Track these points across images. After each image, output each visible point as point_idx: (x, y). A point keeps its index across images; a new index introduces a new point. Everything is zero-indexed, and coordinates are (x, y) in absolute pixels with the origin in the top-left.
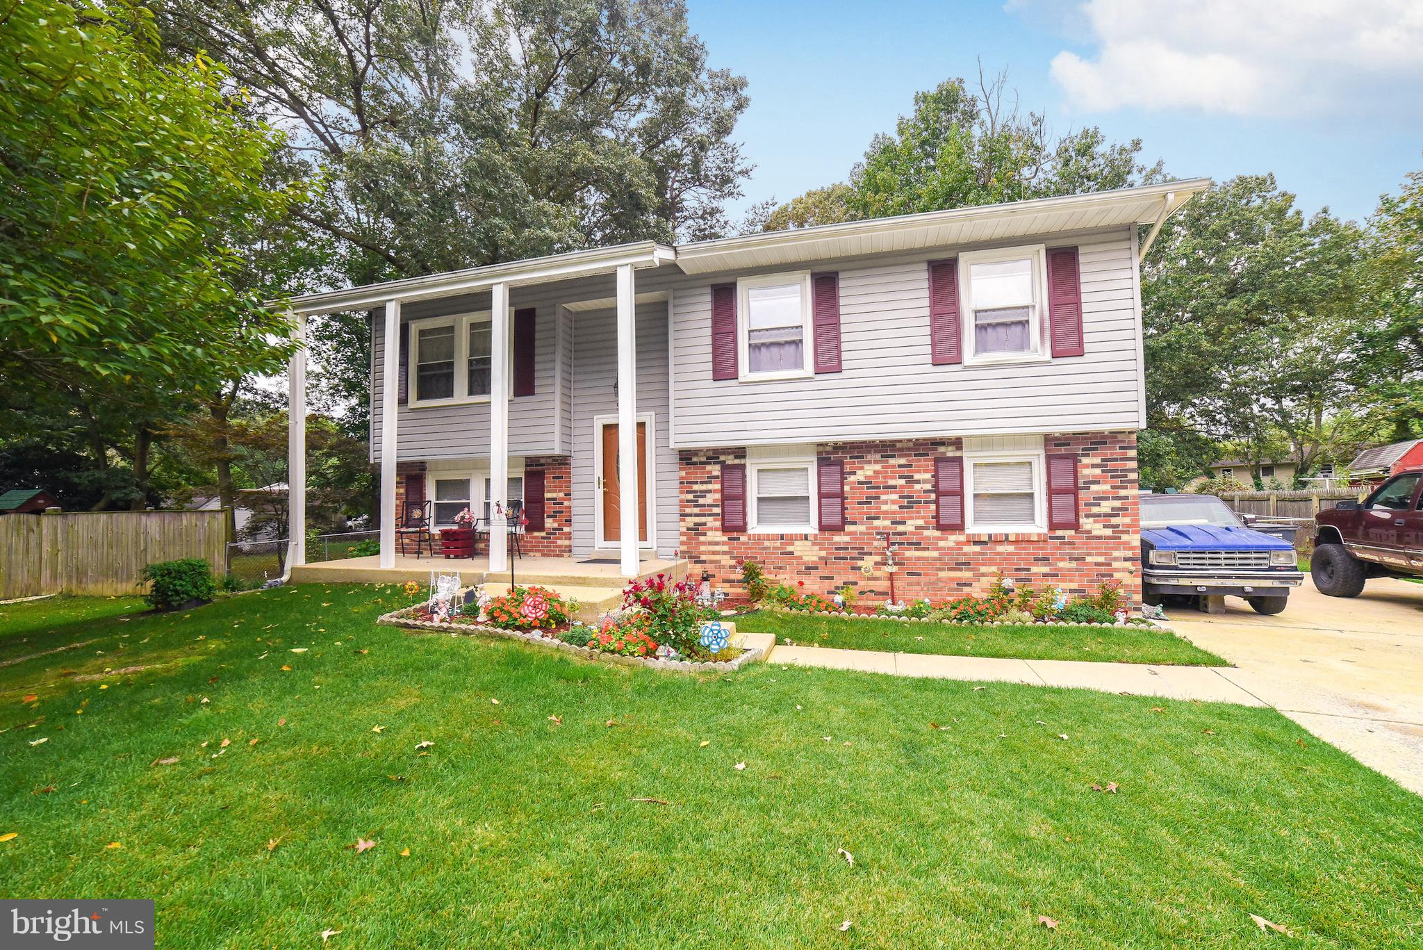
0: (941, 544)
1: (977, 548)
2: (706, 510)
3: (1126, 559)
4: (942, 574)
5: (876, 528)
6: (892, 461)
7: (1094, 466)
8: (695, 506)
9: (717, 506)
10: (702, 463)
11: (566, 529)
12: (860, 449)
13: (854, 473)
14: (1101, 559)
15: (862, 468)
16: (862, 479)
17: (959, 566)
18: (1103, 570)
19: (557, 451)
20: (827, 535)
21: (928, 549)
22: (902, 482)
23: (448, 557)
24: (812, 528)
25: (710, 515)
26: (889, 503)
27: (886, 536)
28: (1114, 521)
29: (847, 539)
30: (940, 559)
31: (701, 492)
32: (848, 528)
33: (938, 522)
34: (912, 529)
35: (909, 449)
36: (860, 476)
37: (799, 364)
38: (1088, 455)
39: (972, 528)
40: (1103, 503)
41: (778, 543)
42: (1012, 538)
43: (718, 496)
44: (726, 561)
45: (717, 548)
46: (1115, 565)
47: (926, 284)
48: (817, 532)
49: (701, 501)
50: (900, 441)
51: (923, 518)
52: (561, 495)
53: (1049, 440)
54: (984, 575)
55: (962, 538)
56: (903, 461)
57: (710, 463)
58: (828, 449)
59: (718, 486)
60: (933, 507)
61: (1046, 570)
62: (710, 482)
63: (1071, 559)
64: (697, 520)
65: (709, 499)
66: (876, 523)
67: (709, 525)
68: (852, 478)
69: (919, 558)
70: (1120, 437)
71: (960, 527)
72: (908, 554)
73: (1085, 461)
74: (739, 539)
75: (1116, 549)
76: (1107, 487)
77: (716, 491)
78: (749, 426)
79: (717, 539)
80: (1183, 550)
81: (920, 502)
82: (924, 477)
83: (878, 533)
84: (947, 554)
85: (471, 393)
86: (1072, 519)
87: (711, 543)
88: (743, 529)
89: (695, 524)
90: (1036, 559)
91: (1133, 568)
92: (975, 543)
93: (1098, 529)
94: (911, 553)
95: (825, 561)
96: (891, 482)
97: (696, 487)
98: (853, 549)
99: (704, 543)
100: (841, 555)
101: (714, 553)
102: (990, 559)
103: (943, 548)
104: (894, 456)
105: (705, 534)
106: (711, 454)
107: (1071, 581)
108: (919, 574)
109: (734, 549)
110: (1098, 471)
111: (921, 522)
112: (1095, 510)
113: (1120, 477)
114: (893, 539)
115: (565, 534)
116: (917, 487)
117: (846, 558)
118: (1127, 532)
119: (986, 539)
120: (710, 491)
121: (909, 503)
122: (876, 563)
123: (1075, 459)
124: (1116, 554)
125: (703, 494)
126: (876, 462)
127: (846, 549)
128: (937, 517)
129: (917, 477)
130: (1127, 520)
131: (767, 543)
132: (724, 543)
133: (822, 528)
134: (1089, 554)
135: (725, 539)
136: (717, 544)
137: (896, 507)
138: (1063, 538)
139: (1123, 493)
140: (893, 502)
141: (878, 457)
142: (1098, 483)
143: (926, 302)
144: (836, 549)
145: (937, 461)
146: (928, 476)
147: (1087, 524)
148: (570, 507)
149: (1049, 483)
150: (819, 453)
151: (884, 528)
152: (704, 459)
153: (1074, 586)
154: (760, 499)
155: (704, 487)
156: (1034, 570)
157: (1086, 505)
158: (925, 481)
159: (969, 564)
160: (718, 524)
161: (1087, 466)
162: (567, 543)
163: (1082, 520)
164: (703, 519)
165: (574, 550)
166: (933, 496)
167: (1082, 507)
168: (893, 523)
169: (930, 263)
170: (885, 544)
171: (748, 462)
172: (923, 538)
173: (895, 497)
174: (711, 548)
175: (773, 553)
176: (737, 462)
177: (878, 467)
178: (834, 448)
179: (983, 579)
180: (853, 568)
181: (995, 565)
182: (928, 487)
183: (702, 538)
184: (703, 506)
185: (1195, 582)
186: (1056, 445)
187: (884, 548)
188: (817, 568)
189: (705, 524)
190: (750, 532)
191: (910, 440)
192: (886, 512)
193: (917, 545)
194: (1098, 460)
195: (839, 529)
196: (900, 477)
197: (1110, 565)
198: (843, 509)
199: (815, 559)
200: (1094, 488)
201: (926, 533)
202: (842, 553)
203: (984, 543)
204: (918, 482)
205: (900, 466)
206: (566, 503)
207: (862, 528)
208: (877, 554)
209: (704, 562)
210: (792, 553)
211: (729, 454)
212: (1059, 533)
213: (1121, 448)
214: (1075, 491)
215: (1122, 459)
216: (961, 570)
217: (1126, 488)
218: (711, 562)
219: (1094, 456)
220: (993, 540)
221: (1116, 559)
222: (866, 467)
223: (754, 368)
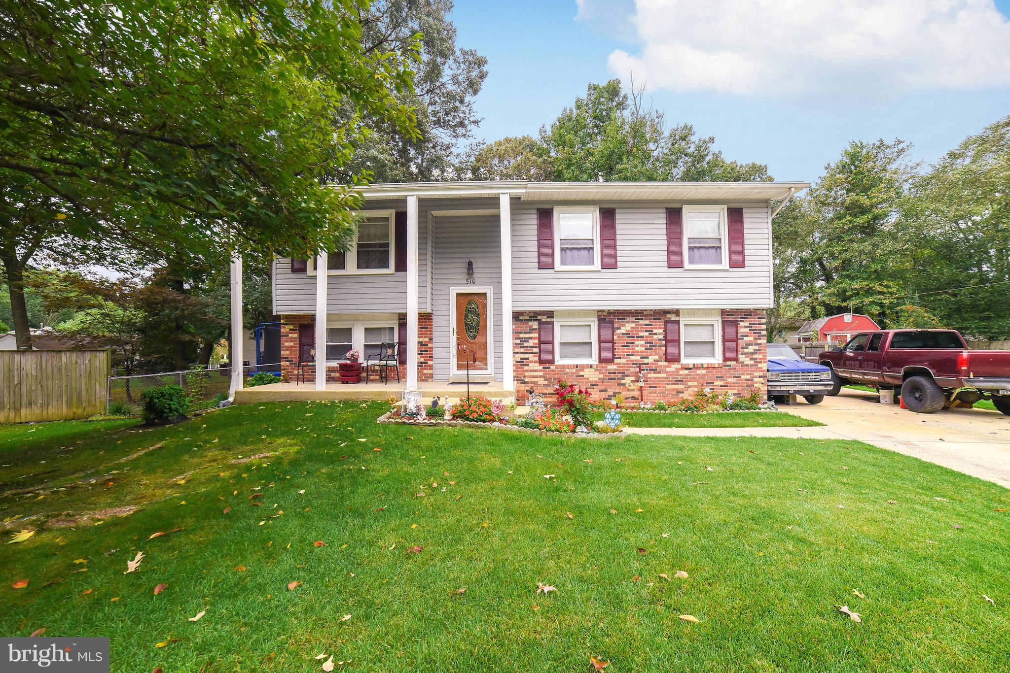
0: (668, 369)
1: (687, 372)
2: (529, 350)
3: (760, 377)
4: (668, 387)
5: (632, 361)
6: (641, 322)
7: (746, 327)
8: (521, 347)
9: (536, 347)
10: (526, 320)
11: (430, 363)
12: (623, 314)
13: (620, 329)
14: (748, 377)
15: (624, 326)
16: (624, 332)
17: (678, 382)
18: (749, 382)
19: (429, 310)
20: (604, 365)
21: (660, 373)
22: (647, 334)
23: (343, 383)
24: (594, 360)
25: (531, 353)
26: (640, 346)
27: (639, 365)
28: (755, 356)
29: (615, 367)
30: (667, 378)
31: (525, 338)
32: (616, 361)
33: (666, 357)
34: (652, 361)
35: (651, 315)
36: (623, 330)
37: (592, 263)
38: (743, 321)
39: (684, 361)
40: (750, 347)
41: (574, 370)
42: (705, 366)
43: (536, 341)
44: (541, 381)
45: (535, 374)
46: (755, 380)
47: (665, 221)
48: (597, 363)
49: (525, 344)
50: (646, 310)
51: (658, 355)
52: (427, 339)
53: (723, 312)
54: (690, 387)
55: (679, 366)
56: (647, 322)
57: (531, 321)
58: (605, 314)
59: (536, 335)
60: (664, 348)
61: (722, 383)
62: (531, 333)
63: (734, 377)
64: (523, 356)
65: (531, 343)
66: (632, 358)
67: (530, 359)
68: (618, 331)
69: (656, 378)
70: (758, 312)
71: (678, 360)
72: (649, 375)
73: (742, 324)
74: (549, 368)
75: (756, 372)
76: (751, 338)
77: (535, 338)
78: (561, 298)
79: (536, 368)
80: (783, 372)
81: (656, 346)
82: (659, 331)
83: (633, 364)
84: (671, 375)
85: (358, 267)
86: (734, 355)
87: (531, 371)
88: (552, 362)
89: (521, 359)
90: (717, 377)
91: (763, 381)
92: (686, 369)
93: (747, 361)
94: (652, 375)
95: (602, 380)
96: (641, 334)
97: (522, 336)
98: (618, 373)
99: (527, 371)
100: (612, 377)
101: (534, 377)
102: (694, 378)
103: (669, 372)
104: (642, 319)
105: (528, 365)
106: (532, 315)
107: (734, 389)
108: (656, 387)
109: (547, 374)
110: (747, 330)
111: (657, 357)
112: (746, 351)
113: (757, 332)
114: (643, 367)
115: (429, 366)
116: (655, 337)
117: (615, 379)
118: (761, 362)
119: (691, 366)
120: (531, 338)
121: (650, 346)
122: (632, 381)
123: (736, 323)
124: (756, 374)
125: (526, 340)
126: (632, 322)
127: (615, 373)
128: (666, 354)
129: (655, 331)
130: (761, 356)
131: (567, 370)
132: (540, 371)
133: (601, 361)
134: (743, 374)
135: (541, 368)
136: (536, 371)
137: (643, 349)
138: (730, 366)
139: (759, 341)
140: (642, 346)
141: (633, 319)
142: (747, 336)
143: (665, 232)
144: (609, 373)
145: (666, 322)
146: (661, 331)
147: (742, 358)
148: (432, 348)
149: (724, 336)
150: (599, 316)
151: (636, 360)
152: (527, 318)
153: (735, 392)
154: (561, 343)
155: (527, 336)
156: (716, 383)
157: (742, 348)
158: (660, 334)
159: (682, 380)
160: (537, 359)
161: (742, 327)
162: (430, 372)
163: (740, 356)
164: (526, 356)
165: (434, 376)
166: (664, 342)
167: (740, 349)
168: (641, 358)
169: (667, 209)
170: (638, 370)
171: (555, 320)
172: (658, 367)
173: (643, 343)
174: (532, 374)
175: (571, 376)
176: (549, 320)
177: (633, 325)
178: (608, 313)
179: (690, 389)
180: (618, 384)
181: (696, 381)
182: (661, 337)
183: (526, 368)
184: (527, 347)
185: (788, 388)
186: (727, 315)
187: (637, 372)
188: (598, 385)
189: (528, 359)
190: (556, 363)
191: (651, 310)
192: (637, 351)
193: (655, 371)
194: (747, 324)
195: (611, 361)
196: (646, 331)
197: (752, 380)
198: (614, 349)
199: (596, 379)
200: (746, 339)
201: (660, 363)
202: (612, 376)
203: (691, 369)
204: (655, 334)
205: (646, 325)
206: (430, 345)
207: (624, 361)
208: (632, 376)
209: (527, 382)
210: (583, 376)
211: (544, 315)
212: (728, 363)
213: (759, 318)
214: (736, 340)
215: (759, 324)
216: (678, 384)
217: (760, 339)
218: (532, 382)
219: (746, 321)
220: (695, 367)
221: (756, 377)
222: (627, 325)
223: (563, 263)
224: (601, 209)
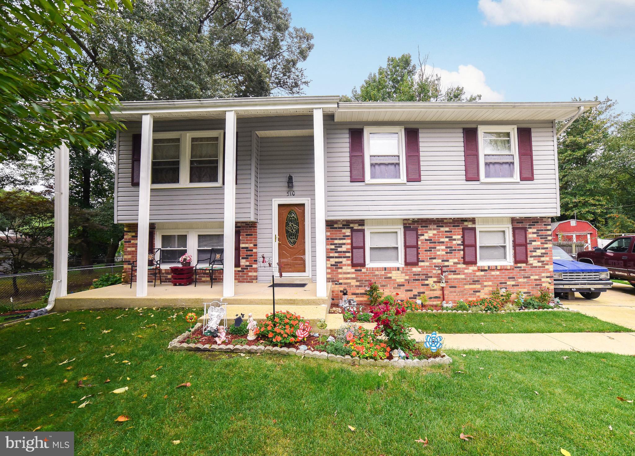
0: (466, 271)
1: (483, 273)
2: (342, 255)
3: (547, 277)
4: (467, 287)
5: (434, 263)
6: (442, 229)
7: (534, 233)
8: (336, 252)
9: (349, 252)
10: (339, 228)
11: (254, 266)
12: (426, 223)
13: (423, 235)
14: (537, 277)
15: (427, 232)
16: (427, 238)
17: (475, 282)
18: (538, 282)
19: (252, 219)
20: (409, 267)
21: (459, 274)
22: (447, 240)
23: (175, 285)
24: (400, 263)
25: (344, 257)
26: (441, 250)
27: (441, 268)
28: (542, 259)
29: (419, 269)
30: (465, 279)
31: (339, 244)
32: (421, 264)
33: (464, 260)
34: (452, 264)
35: (450, 223)
36: (426, 236)
37: (398, 176)
38: (531, 228)
39: (480, 263)
40: (538, 251)
41: (383, 273)
42: (499, 268)
43: (349, 247)
44: (354, 283)
45: (349, 276)
46: (543, 280)
47: (462, 140)
48: (403, 266)
49: (339, 249)
50: (446, 219)
51: (457, 258)
52: (252, 245)
53: (513, 220)
54: (485, 286)
55: (476, 268)
56: (447, 229)
57: (344, 228)
58: (410, 222)
59: (349, 241)
60: (462, 252)
61: (513, 283)
62: (345, 239)
63: (524, 278)
64: (337, 260)
65: (344, 248)
66: (434, 261)
67: (344, 263)
68: (422, 238)
69: (455, 279)
70: (544, 220)
71: (474, 263)
72: (450, 277)
73: (530, 230)
74: (361, 270)
75: (543, 273)
76: (539, 243)
77: (348, 244)
78: (371, 208)
79: (348, 271)
80: (565, 272)
81: (455, 250)
82: (458, 237)
83: (435, 266)
84: (469, 276)
85: (191, 181)
86: (525, 259)
87: (345, 273)
88: (363, 265)
89: (336, 262)
90: (509, 278)
91: (550, 281)
92: (482, 270)
93: (535, 263)
94: (452, 276)
95: (408, 281)
96: (442, 240)
97: (336, 242)
98: (422, 275)
99: (341, 273)
101: (347, 279)
102: (489, 278)
103: (467, 273)
104: (443, 226)
105: (341, 268)
106: (345, 223)
107: (524, 288)
108: (455, 287)
109: (358, 276)
110: (535, 235)
111: (456, 260)
112: (534, 254)
113: (544, 237)
114: (444, 269)
115: (254, 269)
116: (454, 242)
117: (419, 280)
118: (547, 264)
119: (487, 268)
120: (344, 244)
121: (451, 251)
122: (434, 282)
123: (525, 230)
124: (543, 275)
125: (340, 245)
126: (434, 229)
127: (419, 275)
128: (464, 258)
129: (454, 237)
130: (547, 259)
131: (377, 273)
132: (353, 273)
133: (407, 264)
134: (532, 275)
135: (353, 270)
136: (349, 273)
137: (444, 253)
138: (521, 267)
139: (546, 246)
140: (443, 250)
141: (435, 227)
142: (535, 241)
143: (463, 149)
144: (414, 275)
145: (464, 229)
146: (459, 237)
147: (531, 260)
148: (256, 253)
149: (514, 241)
150: (404, 224)
151: (438, 263)
152: (341, 226)
153: (526, 290)
154: (371, 248)
155: (341, 242)
156: (508, 283)
157: (531, 251)
158: (458, 240)
159: (479, 281)
160: (349, 262)
161: (530, 233)
162: (255, 274)
163: (529, 259)
164: (340, 260)
165: (259, 278)
166: (462, 247)
167: (529, 253)
168: (443, 261)
169: (464, 129)
170: (440, 272)
171: (366, 228)
172: (457, 269)
173: (444, 247)
174: (345, 276)
175: (380, 278)
176: (360, 228)
177: (435, 232)
178: (413, 222)
179: (486, 288)
180: (422, 285)
181: (491, 281)
182: (460, 242)
183: (340, 270)
184: (341, 252)
185: (571, 287)
186: (517, 223)
187: (439, 274)
188: (404, 285)
189: (341, 262)
190: (367, 266)
191: (451, 219)
192: (439, 255)
193: (454, 272)
194: (535, 230)
195: (416, 264)
196: (446, 237)
197: (540, 280)
198: (418, 254)
199: (403, 280)
200: (534, 243)
201: (459, 266)
202: (417, 277)
203: (486, 270)
204: (455, 240)
205: (446, 232)
206: (254, 250)
207: (427, 264)
208: (434, 277)
209: (341, 284)
210: (390, 278)
211: (355, 223)
212: (519, 265)
213: (545, 225)
214: (525, 245)
215: (545, 230)
216: (475, 284)
217: (547, 244)
218: (345, 284)
219: (534, 228)
220: (490, 269)
221: (543, 277)
222: (429, 232)
223: (373, 176)
224: (405, 129)
